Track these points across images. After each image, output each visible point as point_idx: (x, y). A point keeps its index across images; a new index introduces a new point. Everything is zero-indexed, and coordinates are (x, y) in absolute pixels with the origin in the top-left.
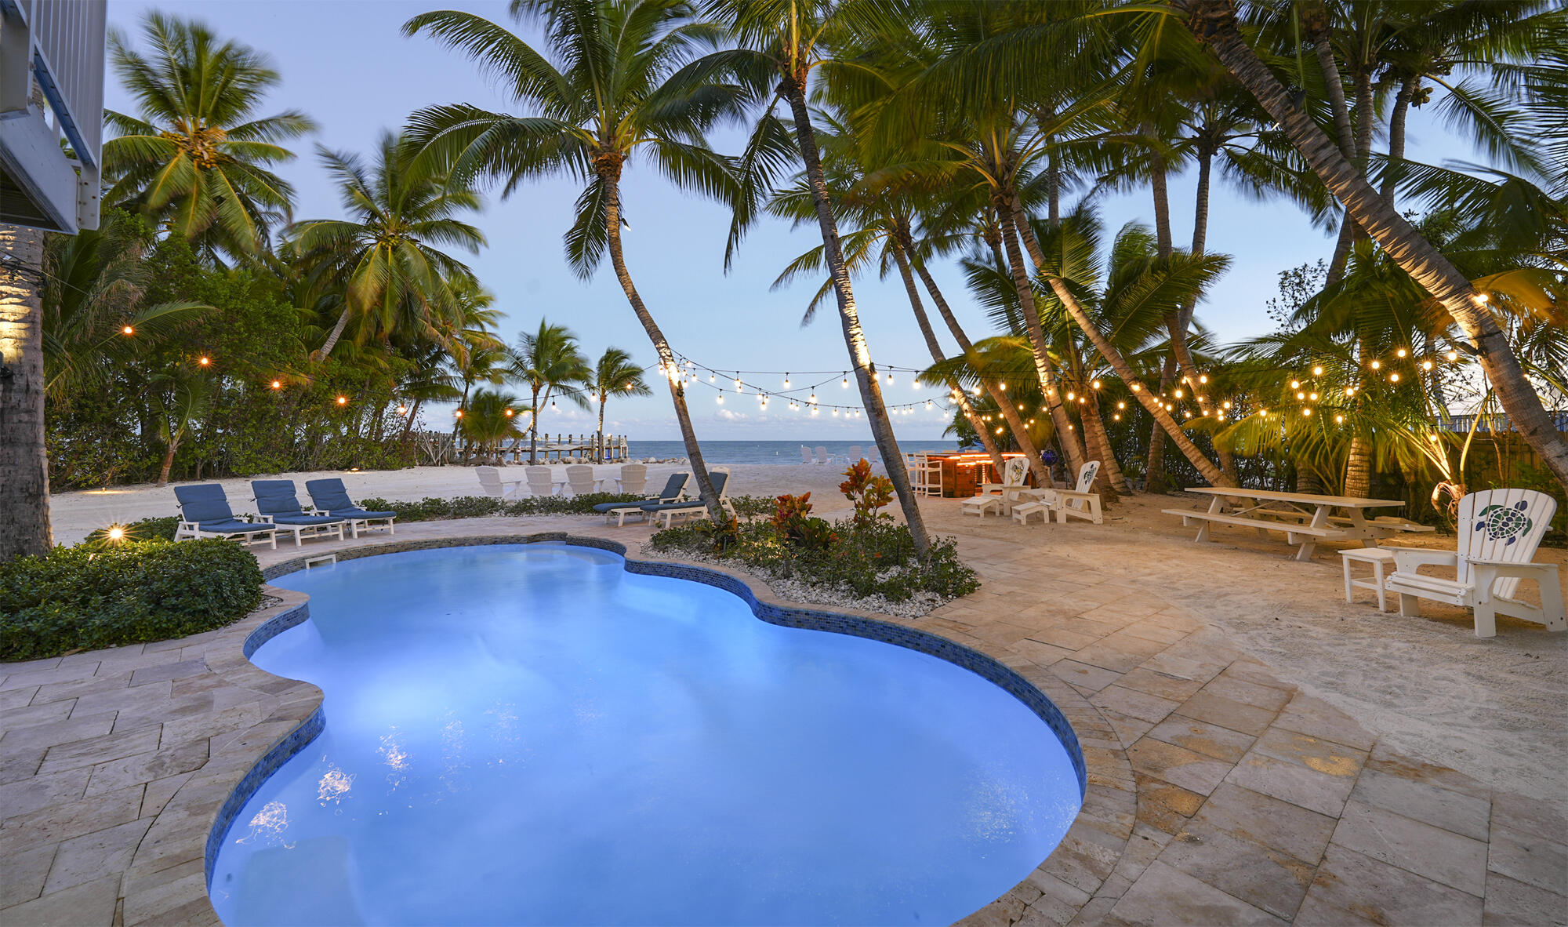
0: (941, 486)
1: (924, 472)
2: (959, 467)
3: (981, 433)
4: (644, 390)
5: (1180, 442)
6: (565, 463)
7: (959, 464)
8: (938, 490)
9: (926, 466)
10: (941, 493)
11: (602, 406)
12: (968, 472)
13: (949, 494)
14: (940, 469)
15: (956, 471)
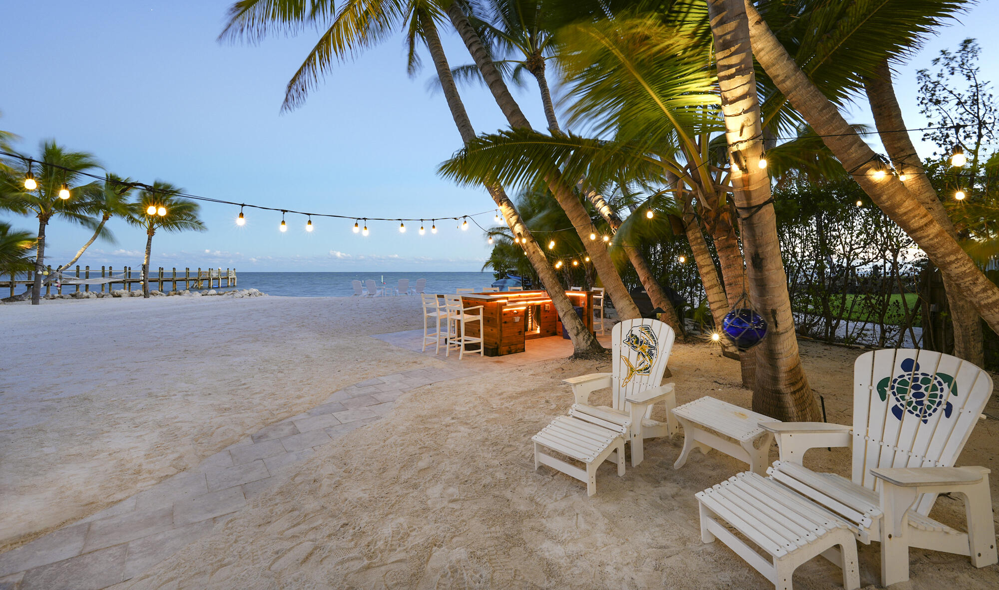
0: (481, 340)
1: (459, 321)
2: (505, 314)
3: (540, 267)
4: (199, 226)
5: (976, 289)
6: (114, 296)
7: (505, 310)
8: (476, 346)
9: (462, 312)
10: (482, 350)
11: (150, 240)
12: (517, 319)
13: (493, 351)
14: (480, 317)
15: (501, 319)
